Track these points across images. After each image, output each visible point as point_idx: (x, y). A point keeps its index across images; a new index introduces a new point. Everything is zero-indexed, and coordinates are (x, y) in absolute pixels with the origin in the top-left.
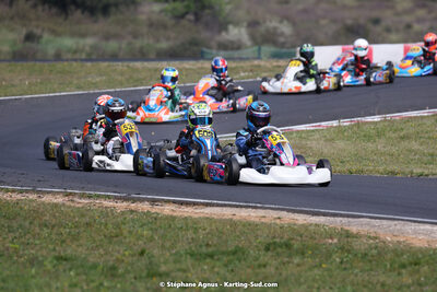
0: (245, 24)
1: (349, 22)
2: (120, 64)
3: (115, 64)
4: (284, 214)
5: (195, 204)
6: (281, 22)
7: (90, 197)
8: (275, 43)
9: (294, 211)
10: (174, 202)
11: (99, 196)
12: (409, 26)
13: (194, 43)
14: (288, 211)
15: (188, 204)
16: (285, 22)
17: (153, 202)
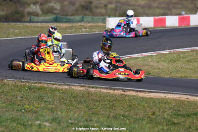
0: (39, 4)
1: (83, 4)
2: (19, 24)
3: (17, 24)
4: (188, 97)
5: (143, 91)
6: (55, 3)
7: (93, 88)
8: (53, 13)
9: (193, 96)
10: (134, 91)
11: (97, 87)
12: (106, 6)
13: (17, 12)
14: (190, 95)
15: (140, 91)
16: (57, 4)
17: (124, 90)
